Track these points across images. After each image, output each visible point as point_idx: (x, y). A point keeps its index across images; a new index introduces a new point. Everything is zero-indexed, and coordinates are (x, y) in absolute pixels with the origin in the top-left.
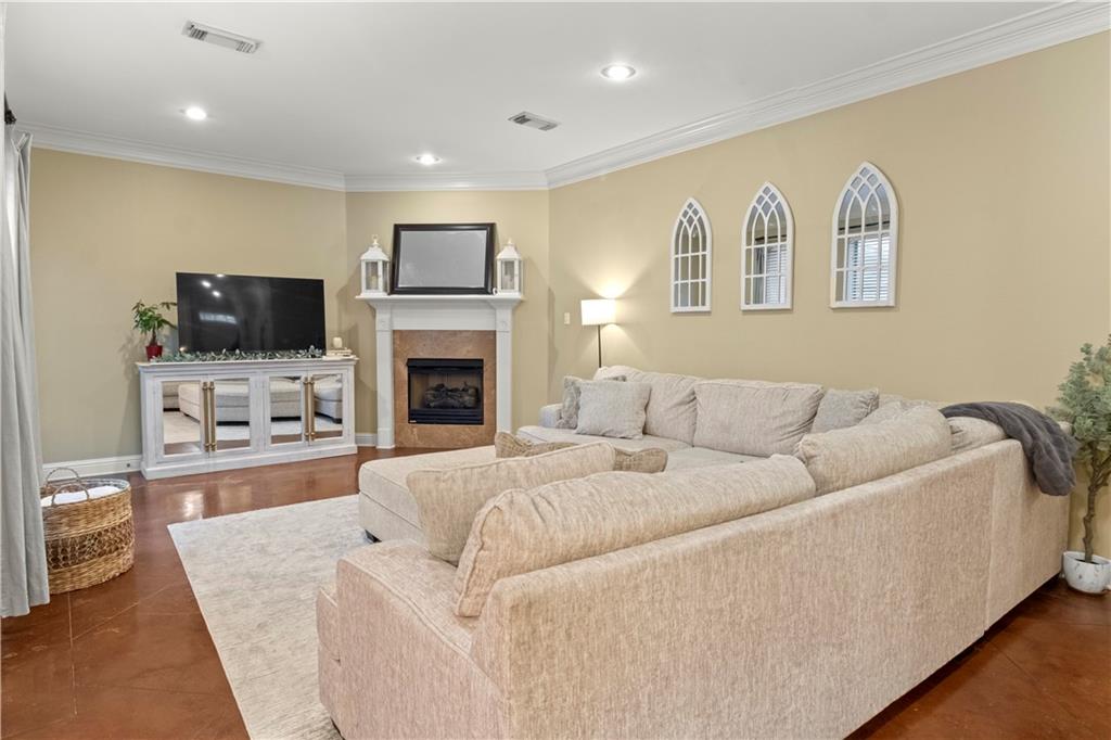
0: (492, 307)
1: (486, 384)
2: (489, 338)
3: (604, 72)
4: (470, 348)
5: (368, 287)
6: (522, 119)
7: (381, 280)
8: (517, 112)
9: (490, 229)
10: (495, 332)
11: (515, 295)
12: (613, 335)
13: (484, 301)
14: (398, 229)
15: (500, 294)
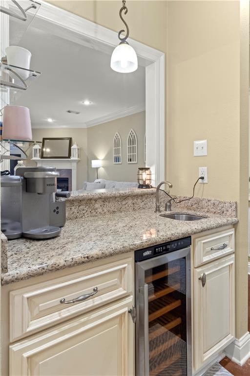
0: (70, 162)
1: (69, 185)
2: (70, 171)
3: (83, 102)
4: (64, 174)
5: (35, 156)
6: (69, 112)
7: (38, 154)
8: (68, 110)
9: (70, 139)
10: (71, 170)
11: (76, 158)
12: (102, 170)
13: (68, 160)
14: (44, 139)
15: (72, 158)
